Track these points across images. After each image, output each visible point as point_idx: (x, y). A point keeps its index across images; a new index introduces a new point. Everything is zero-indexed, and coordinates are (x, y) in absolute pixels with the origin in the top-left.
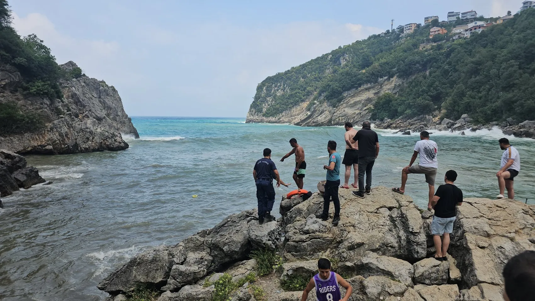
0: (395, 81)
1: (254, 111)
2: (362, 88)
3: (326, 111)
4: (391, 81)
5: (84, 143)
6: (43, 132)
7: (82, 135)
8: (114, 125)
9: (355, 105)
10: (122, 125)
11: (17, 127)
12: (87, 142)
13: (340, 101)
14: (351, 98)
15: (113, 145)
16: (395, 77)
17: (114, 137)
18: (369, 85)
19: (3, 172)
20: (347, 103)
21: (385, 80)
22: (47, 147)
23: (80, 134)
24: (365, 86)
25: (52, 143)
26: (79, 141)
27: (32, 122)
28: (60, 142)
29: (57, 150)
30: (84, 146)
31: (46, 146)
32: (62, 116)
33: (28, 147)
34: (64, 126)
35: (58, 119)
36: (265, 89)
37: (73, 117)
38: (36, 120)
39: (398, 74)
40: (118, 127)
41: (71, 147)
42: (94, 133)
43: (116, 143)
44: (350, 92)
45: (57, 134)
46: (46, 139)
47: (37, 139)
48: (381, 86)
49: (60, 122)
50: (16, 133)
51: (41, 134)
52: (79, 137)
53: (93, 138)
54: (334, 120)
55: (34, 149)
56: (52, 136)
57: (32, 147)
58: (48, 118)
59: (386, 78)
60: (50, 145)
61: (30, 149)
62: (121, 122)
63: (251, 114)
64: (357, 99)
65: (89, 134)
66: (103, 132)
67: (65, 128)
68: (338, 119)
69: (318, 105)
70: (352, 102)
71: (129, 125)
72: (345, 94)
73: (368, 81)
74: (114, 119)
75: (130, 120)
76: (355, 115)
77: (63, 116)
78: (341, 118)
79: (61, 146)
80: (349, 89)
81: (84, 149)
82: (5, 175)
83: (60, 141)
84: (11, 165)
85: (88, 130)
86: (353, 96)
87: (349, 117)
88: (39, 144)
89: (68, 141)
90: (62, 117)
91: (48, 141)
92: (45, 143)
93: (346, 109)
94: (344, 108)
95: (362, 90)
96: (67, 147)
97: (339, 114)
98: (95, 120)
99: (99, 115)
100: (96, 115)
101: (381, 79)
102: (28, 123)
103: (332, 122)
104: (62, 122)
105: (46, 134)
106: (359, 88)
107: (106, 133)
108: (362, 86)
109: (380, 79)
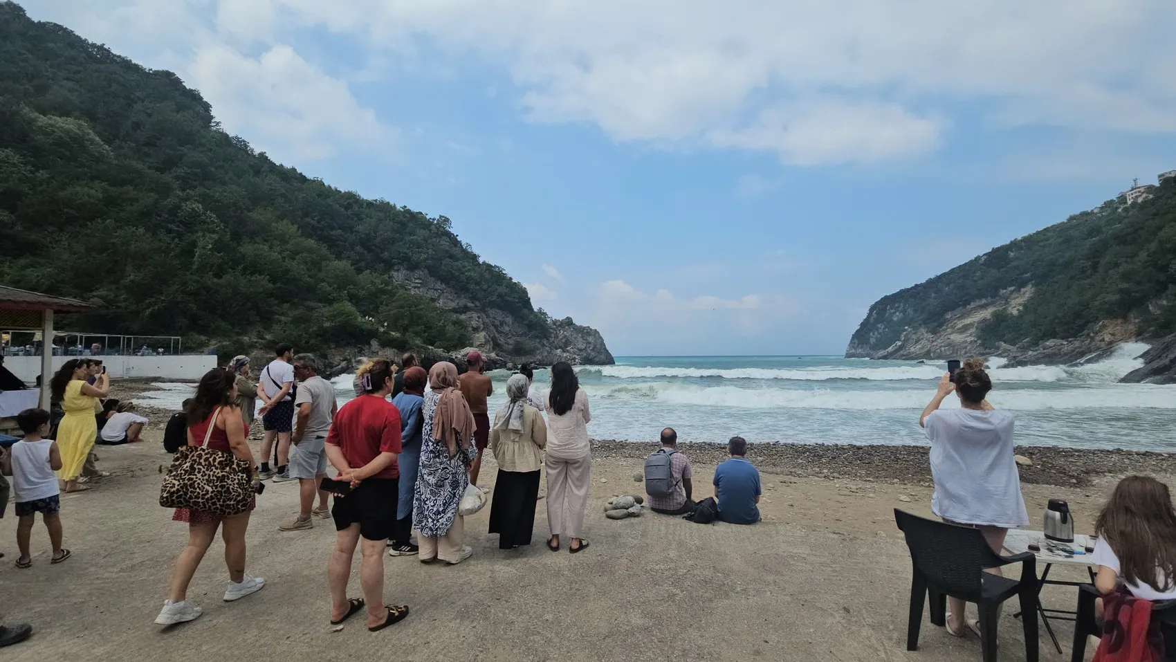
0: (1028, 292)
1: (857, 343)
2: (973, 305)
3: (922, 339)
4: (1022, 292)
9: (966, 330)
13: (941, 325)
14: (959, 320)
16: (1030, 286)
18: (984, 301)
20: (952, 327)
21: (1012, 292)
24: (978, 303)
36: (876, 313)
39: (1033, 282)
44: (955, 313)
48: (1006, 300)
54: (934, 352)
59: (1012, 288)
63: (853, 347)
64: (968, 321)
68: (939, 351)
69: (910, 332)
70: (960, 326)
72: (948, 316)
73: (980, 297)
76: (966, 344)
78: (943, 349)
80: (953, 308)
86: (962, 317)
87: (956, 347)
93: (952, 337)
94: (950, 334)
95: (972, 309)
97: (941, 343)
101: (1005, 291)
103: (932, 355)
106: (968, 306)
108: (972, 303)
109: (1002, 292)
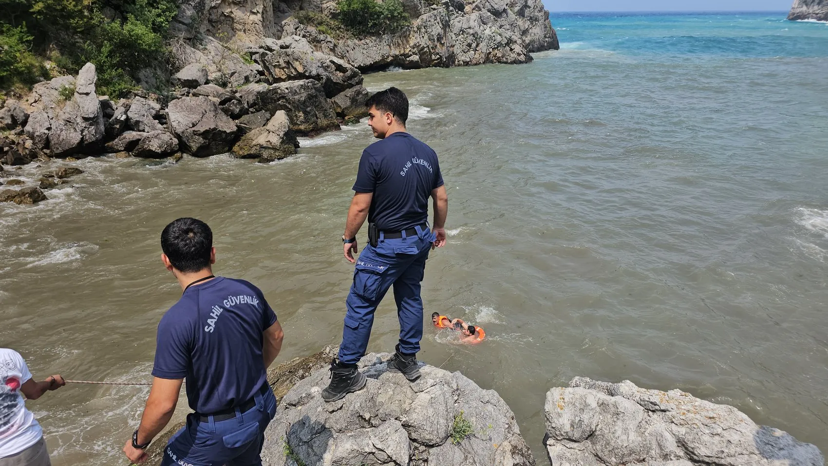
5: (464, 52)
6: (408, 33)
7: (462, 40)
8: (518, 23)
10: (532, 24)
11: (375, 25)
12: (469, 51)
15: (507, 59)
17: (511, 44)
19: (313, 91)
22: (412, 57)
23: (460, 37)
25: (419, 52)
26: (457, 50)
27: (393, 17)
28: (430, 51)
29: (426, 63)
30: (463, 58)
31: (411, 55)
32: (434, 6)
33: (388, 57)
34: (437, 24)
35: (430, 11)
37: (451, 8)
38: (398, 13)
40: (525, 28)
41: (445, 60)
42: (479, 36)
43: (512, 55)
45: (426, 37)
46: (412, 44)
47: (399, 45)
49: (431, 17)
50: (373, 34)
51: (405, 37)
52: (457, 42)
53: (477, 45)
55: (395, 59)
56: (419, 40)
57: (393, 57)
58: (415, 11)
60: (416, 54)
61: (390, 59)
62: (531, 18)
65: (471, 37)
66: (494, 34)
67: (438, 27)
71: (545, 25)
74: (521, 13)
75: (547, 15)
77: (436, 7)
79: (431, 56)
81: (464, 62)
82: (316, 96)
83: (429, 49)
84: (342, 82)
85: (471, 31)
88: (402, 52)
89: (440, 49)
90: (434, 9)
91: (414, 48)
92: (410, 51)
96: (438, 59)
98: (489, 14)
99: (496, 7)
100: (492, 6)
102: (386, 17)
104: (433, 17)
105: (411, 36)
107: (499, 36)
